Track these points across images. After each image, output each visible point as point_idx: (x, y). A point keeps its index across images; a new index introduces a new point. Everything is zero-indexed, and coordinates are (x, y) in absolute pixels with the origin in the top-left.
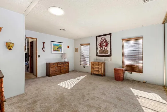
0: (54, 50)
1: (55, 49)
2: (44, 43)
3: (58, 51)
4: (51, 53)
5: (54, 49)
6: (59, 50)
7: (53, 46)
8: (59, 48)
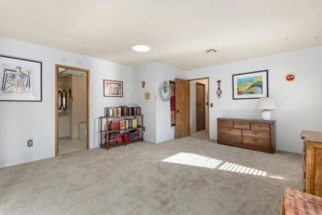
0: (239, 93)
1: (242, 89)
2: (219, 82)
3: (252, 93)
4: (233, 99)
5: (240, 90)
6: (254, 91)
7: (238, 83)
8: (253, 86)
